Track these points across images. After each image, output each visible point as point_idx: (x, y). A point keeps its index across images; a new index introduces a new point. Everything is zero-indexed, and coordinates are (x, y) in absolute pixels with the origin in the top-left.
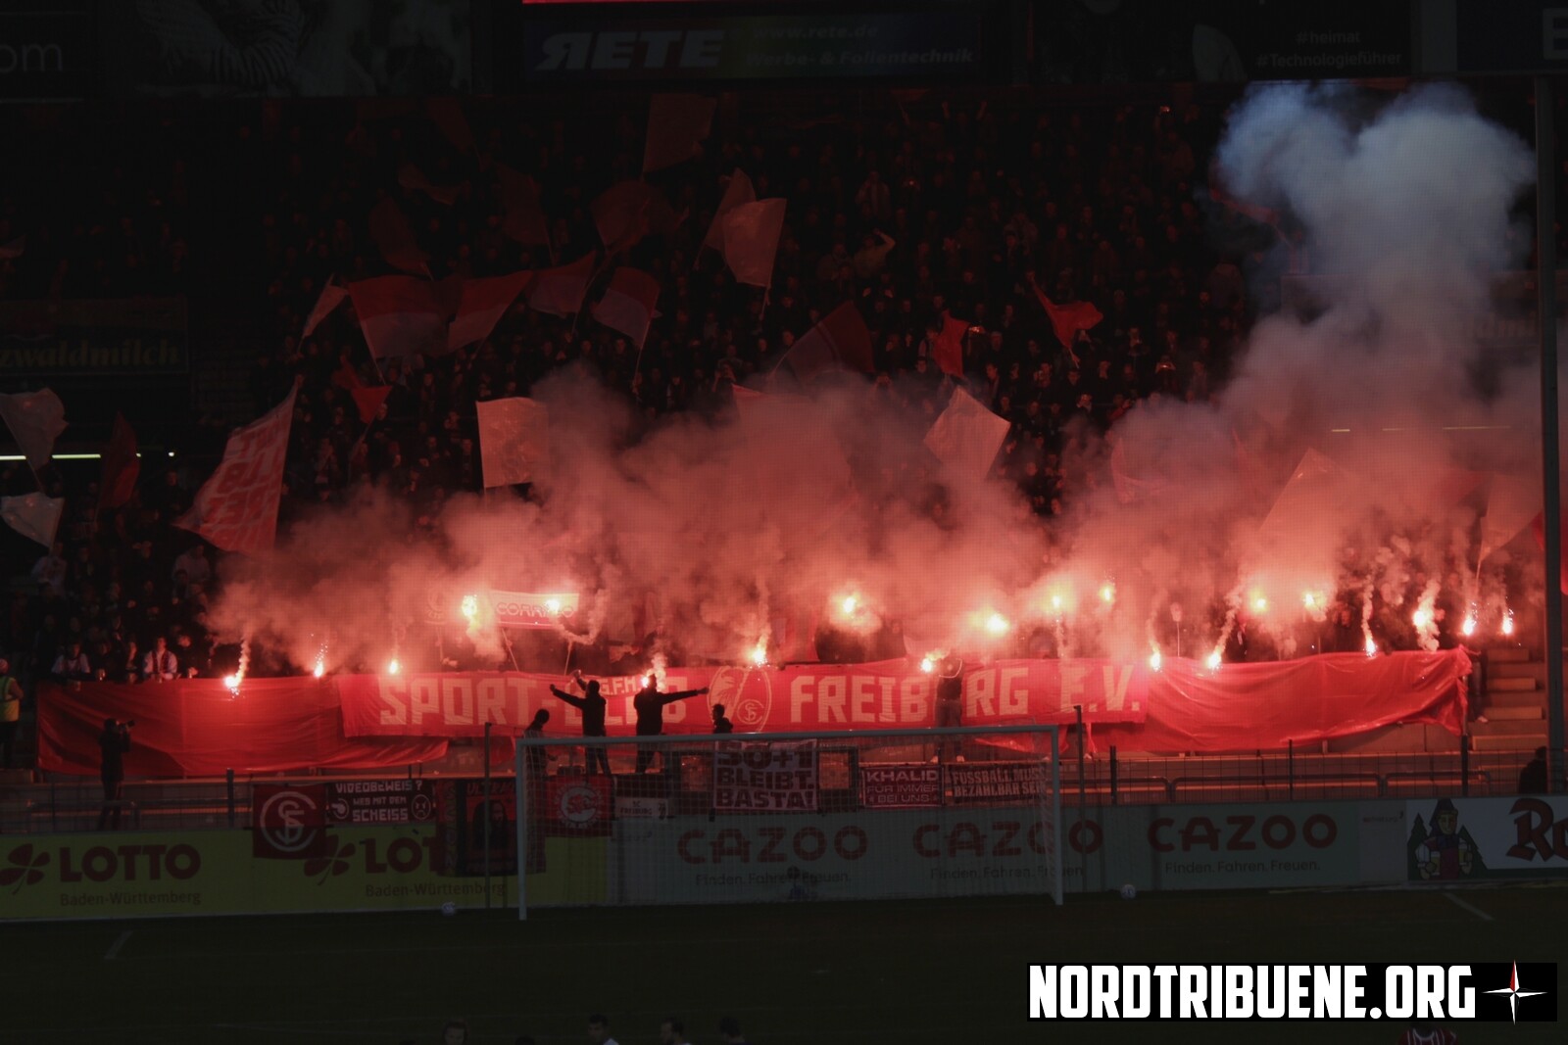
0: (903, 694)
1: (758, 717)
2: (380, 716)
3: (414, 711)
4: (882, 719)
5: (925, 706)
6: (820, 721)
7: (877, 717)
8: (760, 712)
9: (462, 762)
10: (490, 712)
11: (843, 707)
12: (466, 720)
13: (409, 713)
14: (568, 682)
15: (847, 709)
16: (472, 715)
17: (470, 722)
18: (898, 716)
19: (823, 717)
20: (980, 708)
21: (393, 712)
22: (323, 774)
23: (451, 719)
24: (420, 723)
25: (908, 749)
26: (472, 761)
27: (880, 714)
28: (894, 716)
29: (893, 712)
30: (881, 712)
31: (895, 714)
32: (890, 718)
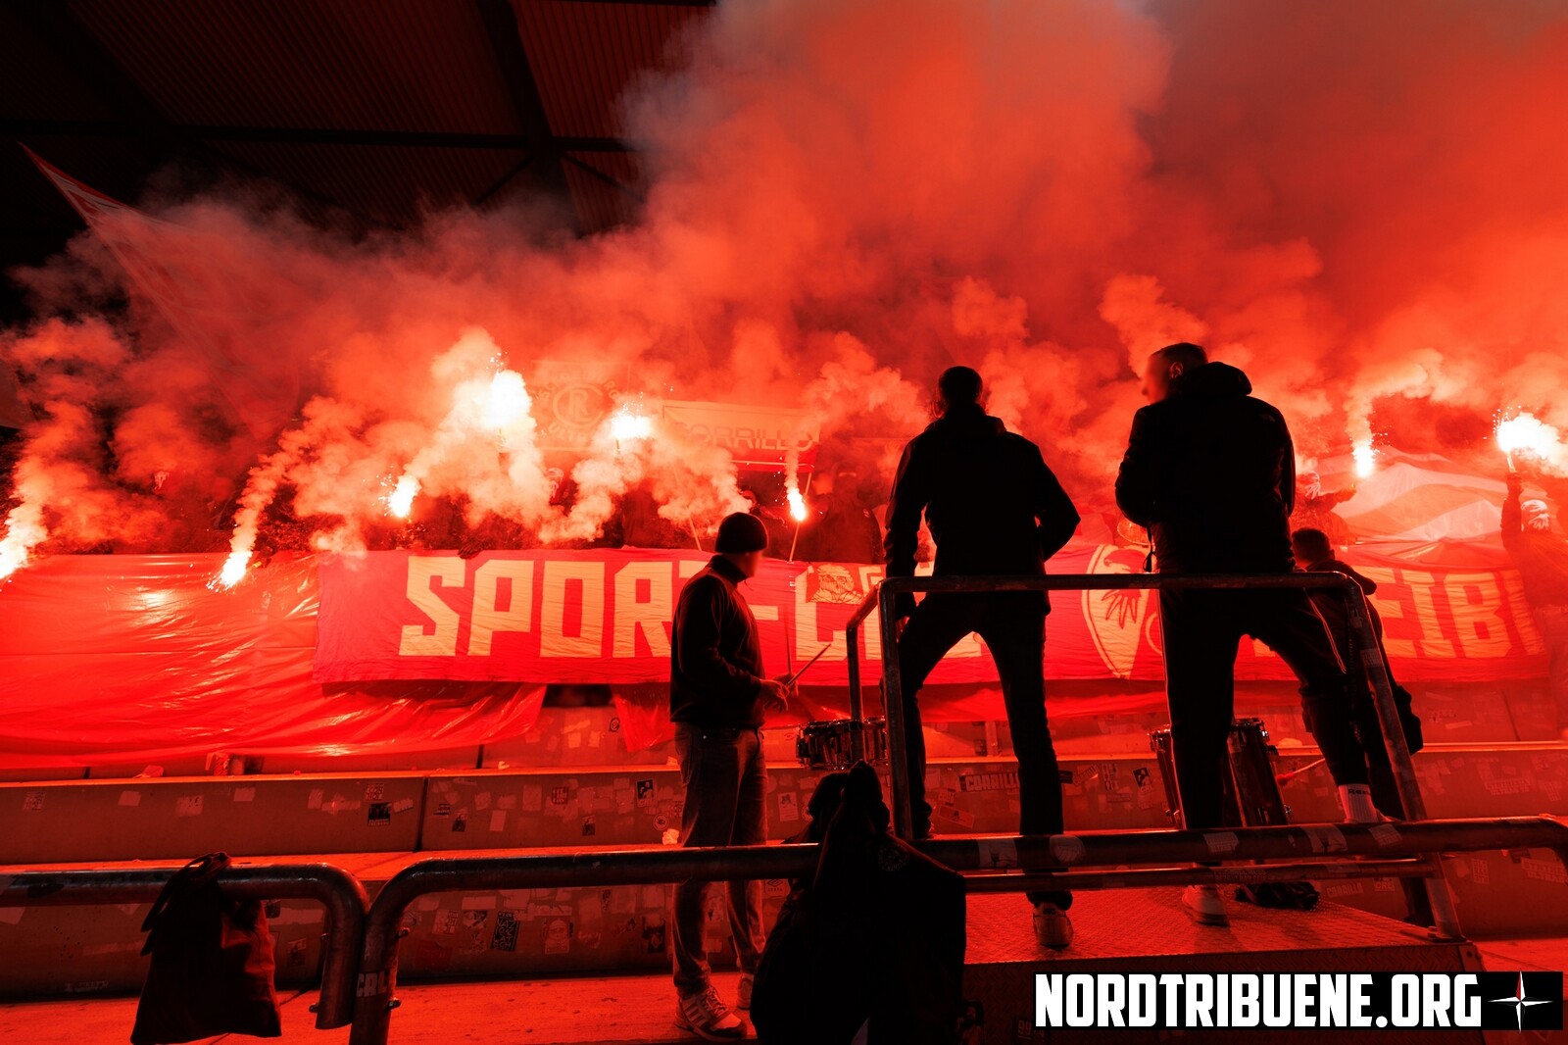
0: (1453, 603)
2: (399, 638)
3: (474, 628)
4: (1431, 652)
5: (1501, 627)
7: (1419, 648)
9: (574, 741)
10: (639, 629)
12: (587, 646)
13: (464, 631)
14: (802, 571)
16: (599, 637)
17: (594, 651)
18: (1458, 646)
21: (429, 627)
22: (248, 771)
23: (554, 645)
24: (486, 653)
26: (595, 739)
27: (1422, 641)
28: (1447, 644)
29: (1445, 638)
30: (1422, 636)
31: (1448, 642)
32: (1443, 650)
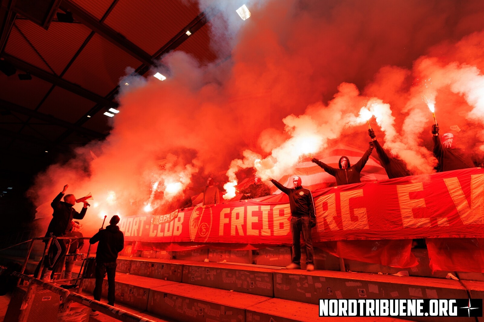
0: (274, 216)
1: (206, 232)
4: (263, 234)
5: (289, 224)
6: (231, 235)
7: (260, 232)
8: (207, 229)
11: (242, 226)
15: (244, 227)
18: (272, 232)
19: (233, 233)
20: (326, 225)
25: (281, 257)
27: (262, 230)
28: (269, 231)
29: (269, 229)
30: (262, 228)
31: (270, 230)
32: (267, 233)
